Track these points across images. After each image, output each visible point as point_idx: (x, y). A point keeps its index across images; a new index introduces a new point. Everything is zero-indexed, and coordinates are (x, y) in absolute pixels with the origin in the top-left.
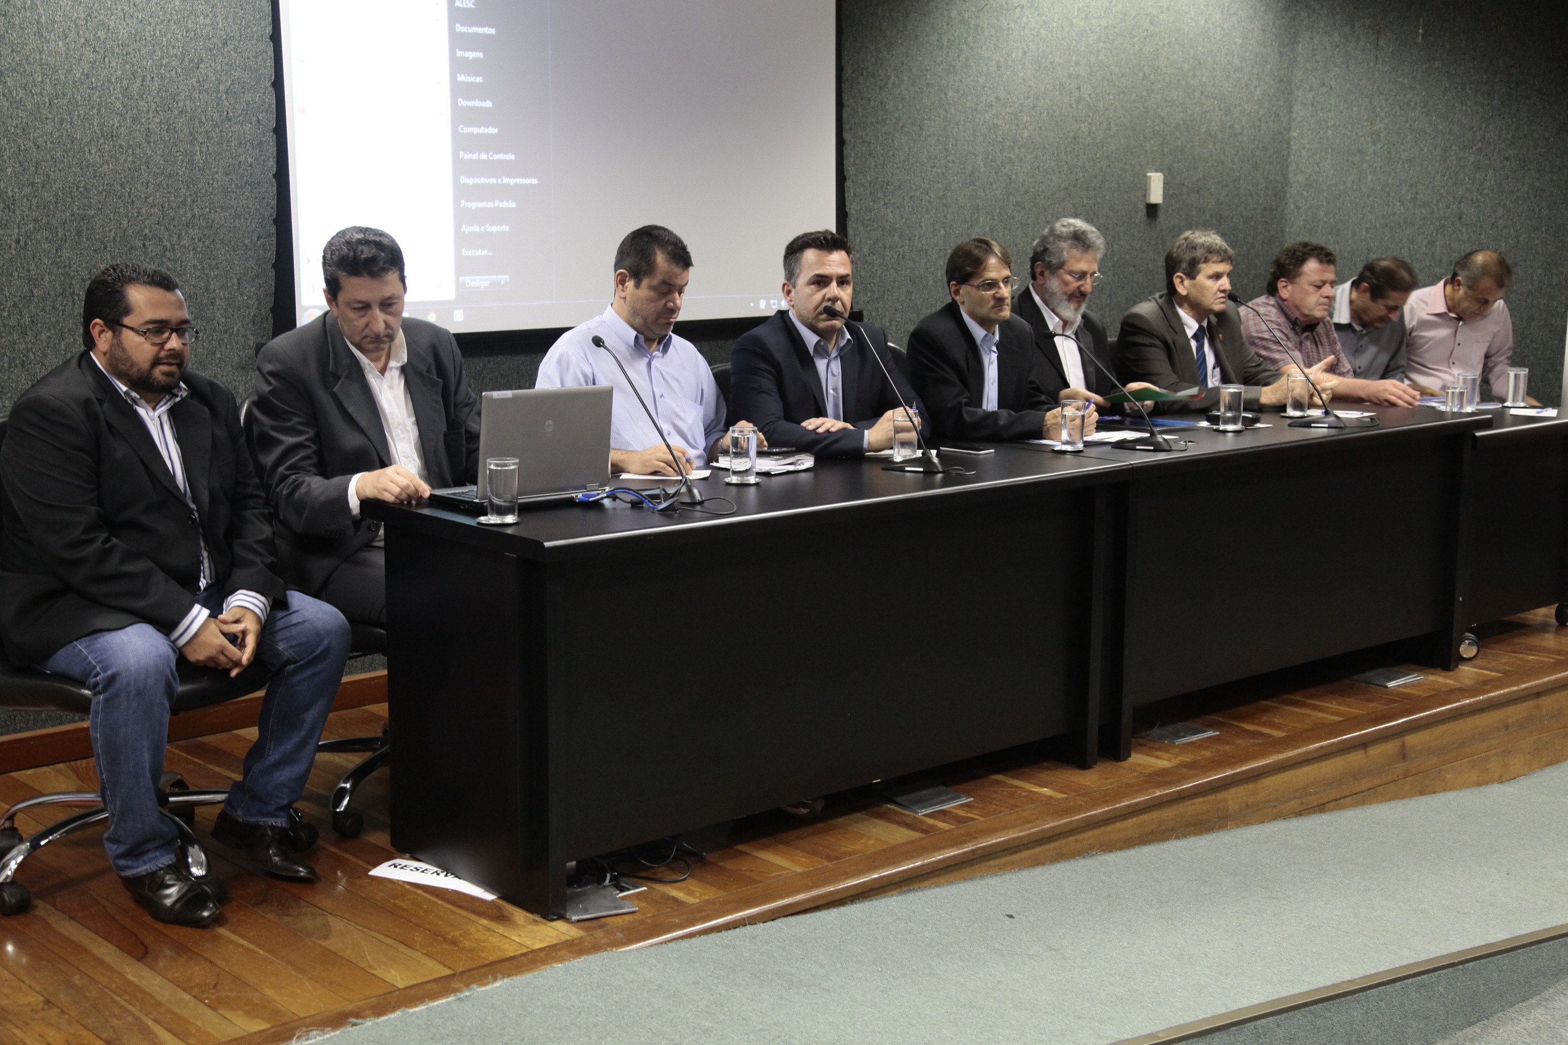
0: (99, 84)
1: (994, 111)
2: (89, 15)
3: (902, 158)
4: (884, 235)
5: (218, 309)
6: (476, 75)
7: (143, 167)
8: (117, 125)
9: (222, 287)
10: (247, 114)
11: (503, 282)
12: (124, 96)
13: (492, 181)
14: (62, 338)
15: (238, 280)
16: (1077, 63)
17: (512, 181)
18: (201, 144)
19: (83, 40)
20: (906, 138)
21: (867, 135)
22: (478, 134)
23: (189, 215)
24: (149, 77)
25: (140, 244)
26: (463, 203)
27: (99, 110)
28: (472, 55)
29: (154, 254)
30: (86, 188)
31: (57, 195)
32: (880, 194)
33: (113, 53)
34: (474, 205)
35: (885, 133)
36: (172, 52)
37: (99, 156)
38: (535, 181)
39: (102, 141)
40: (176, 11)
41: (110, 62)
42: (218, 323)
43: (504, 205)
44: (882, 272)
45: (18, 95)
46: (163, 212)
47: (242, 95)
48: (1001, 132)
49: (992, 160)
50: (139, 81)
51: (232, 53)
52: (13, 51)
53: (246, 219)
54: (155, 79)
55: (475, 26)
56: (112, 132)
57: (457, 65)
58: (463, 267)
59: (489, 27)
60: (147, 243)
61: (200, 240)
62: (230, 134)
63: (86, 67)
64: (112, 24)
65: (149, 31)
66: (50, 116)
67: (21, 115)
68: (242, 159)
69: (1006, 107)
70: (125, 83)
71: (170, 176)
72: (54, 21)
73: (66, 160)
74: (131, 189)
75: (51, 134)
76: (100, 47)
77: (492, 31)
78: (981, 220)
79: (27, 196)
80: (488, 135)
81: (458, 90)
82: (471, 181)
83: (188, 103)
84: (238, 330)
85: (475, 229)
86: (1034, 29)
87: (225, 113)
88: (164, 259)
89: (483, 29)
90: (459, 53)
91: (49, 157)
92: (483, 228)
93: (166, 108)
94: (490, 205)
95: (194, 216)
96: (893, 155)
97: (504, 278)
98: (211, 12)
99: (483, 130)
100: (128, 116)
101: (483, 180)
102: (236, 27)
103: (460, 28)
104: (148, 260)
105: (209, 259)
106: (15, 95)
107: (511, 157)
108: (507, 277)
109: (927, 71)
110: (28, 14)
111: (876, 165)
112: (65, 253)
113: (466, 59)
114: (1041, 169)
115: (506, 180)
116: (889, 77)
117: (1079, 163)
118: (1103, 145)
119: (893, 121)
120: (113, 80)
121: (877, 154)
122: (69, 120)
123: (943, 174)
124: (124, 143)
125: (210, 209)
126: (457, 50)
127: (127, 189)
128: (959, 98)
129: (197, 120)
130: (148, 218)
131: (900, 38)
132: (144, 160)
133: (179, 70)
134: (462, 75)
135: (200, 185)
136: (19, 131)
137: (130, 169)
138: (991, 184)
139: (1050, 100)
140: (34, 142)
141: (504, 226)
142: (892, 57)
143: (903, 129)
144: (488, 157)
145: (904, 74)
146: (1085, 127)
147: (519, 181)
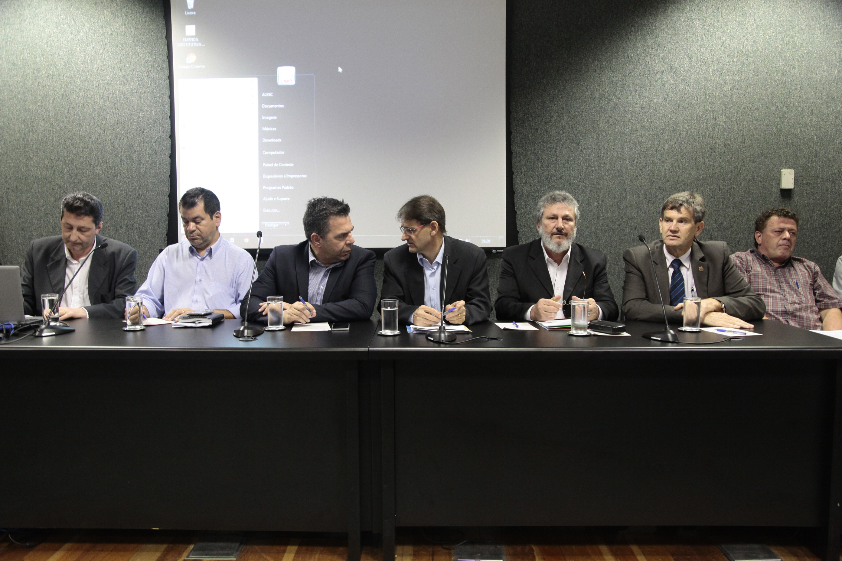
0: (102, 142)
1: (639, 134)
2: (99, 115)
3: (563, 161)
5: (149, 234)
6: (273, 127)
7: (119, 175)
8: (108, 158)
9: (151, 225)
10: (164, 151)
11: (286, 225)
12: (112, 146)
13: (281, 176)
15: (158, 222)
16: (712, 103)
17: (292, 177)
18: (144, 164)
19: (96, 125)
20: (566, 150)
21: (535, 149)
22: (273, 155)
23: (137, 194)
24: (122, 138)
25: (116, 206)
26: (264, 187)
27: (102, 152)
28: (270, 118)
29: (122, 210)
33: (108, 129)
34: (270, 188)
35: (550, 148)
36: (132, 127)
37: (101, 171)
38: (305, 176)
39: (102, 165)
40: (135, 110)
41: (107, 133)
42: (149, 240)
43: (287, 188)
46: (126, 193)
47: (162, 143)
48: (645, 146)
49: (637, 162)
50: (118, 139)
51: (158, 125)
52: (69, 131)
53: (162, 196)
54: (125, 138)
55: (273, 105)
56: (106, 161)
57: (262, 123)
58: (264, 217)
59: (280, 104)
60: (119, 206)
61: (142, 205)
62: (156, 160)
63: (97, 135)
64: (108, 118)
65: (123, 119)
66: (82, 156)
67: (71, 156)
68: (161, 170)
69: (649, 131)
70: (112, 141)
71: (130, 178)
72: (85, 118)
73: (87, 173)
74: (113, 184)
75: (82, 163)
76: (103, 128)
77: (283, 106)
78: (628, 197)
79: (72, 187)
80: (279, 155)
81: (262, 134)
82: (269, 177)
83: (138, 147)
84: (157, 243)
85: (271, 199)
86: (673, 84)
87: (154, 151)
89: (277, 105)
90: (264, 118)
91: (81, 172)
92: (275, 199)
93: (129, 150)
94: (279, 188)
95: (139, 195)
96: (556, 160)
97: (286, 223)
98: (150, 109)
99: (276, 153)
100: (113, 154)
101: (276, 176)
102: (160, 114)
103: (264, 106)
105: (146, 213)
106: (69, 148)
107: (292, 165)
108: (288, 222)
109: (583, 112)
110: (75, 117)
111: (542, 166)
113: (268, 120)
114: (681, 168)
115: (288, 176)
116: (552, 117)
117: (716, 164)
118: (738, 152)
119: (556, 141)
120: (108, 140)
121: (543, 160)
122: (89, 157)
123: (596, 170)
124: (111, 165)
125: (146, 192)
126: (263, 116)
127: (112, 184)
128: (609, 127)
129: (142, 155)
130: (120, 196)
131: (560, 95)
132: (119, 172)
133: (135, 134)
134: (265, 128)
135: (142, 182)
136: (70, 162)
137: (113, 176)
138: (637, 176)
139: (689, 126)
140: (76, 166)
141: (287, 198)
142: (554, 105)
143: (564, 145)
144: (278, 165)
145: (564, 114)
146: (720, 142)
147: (296, 176)
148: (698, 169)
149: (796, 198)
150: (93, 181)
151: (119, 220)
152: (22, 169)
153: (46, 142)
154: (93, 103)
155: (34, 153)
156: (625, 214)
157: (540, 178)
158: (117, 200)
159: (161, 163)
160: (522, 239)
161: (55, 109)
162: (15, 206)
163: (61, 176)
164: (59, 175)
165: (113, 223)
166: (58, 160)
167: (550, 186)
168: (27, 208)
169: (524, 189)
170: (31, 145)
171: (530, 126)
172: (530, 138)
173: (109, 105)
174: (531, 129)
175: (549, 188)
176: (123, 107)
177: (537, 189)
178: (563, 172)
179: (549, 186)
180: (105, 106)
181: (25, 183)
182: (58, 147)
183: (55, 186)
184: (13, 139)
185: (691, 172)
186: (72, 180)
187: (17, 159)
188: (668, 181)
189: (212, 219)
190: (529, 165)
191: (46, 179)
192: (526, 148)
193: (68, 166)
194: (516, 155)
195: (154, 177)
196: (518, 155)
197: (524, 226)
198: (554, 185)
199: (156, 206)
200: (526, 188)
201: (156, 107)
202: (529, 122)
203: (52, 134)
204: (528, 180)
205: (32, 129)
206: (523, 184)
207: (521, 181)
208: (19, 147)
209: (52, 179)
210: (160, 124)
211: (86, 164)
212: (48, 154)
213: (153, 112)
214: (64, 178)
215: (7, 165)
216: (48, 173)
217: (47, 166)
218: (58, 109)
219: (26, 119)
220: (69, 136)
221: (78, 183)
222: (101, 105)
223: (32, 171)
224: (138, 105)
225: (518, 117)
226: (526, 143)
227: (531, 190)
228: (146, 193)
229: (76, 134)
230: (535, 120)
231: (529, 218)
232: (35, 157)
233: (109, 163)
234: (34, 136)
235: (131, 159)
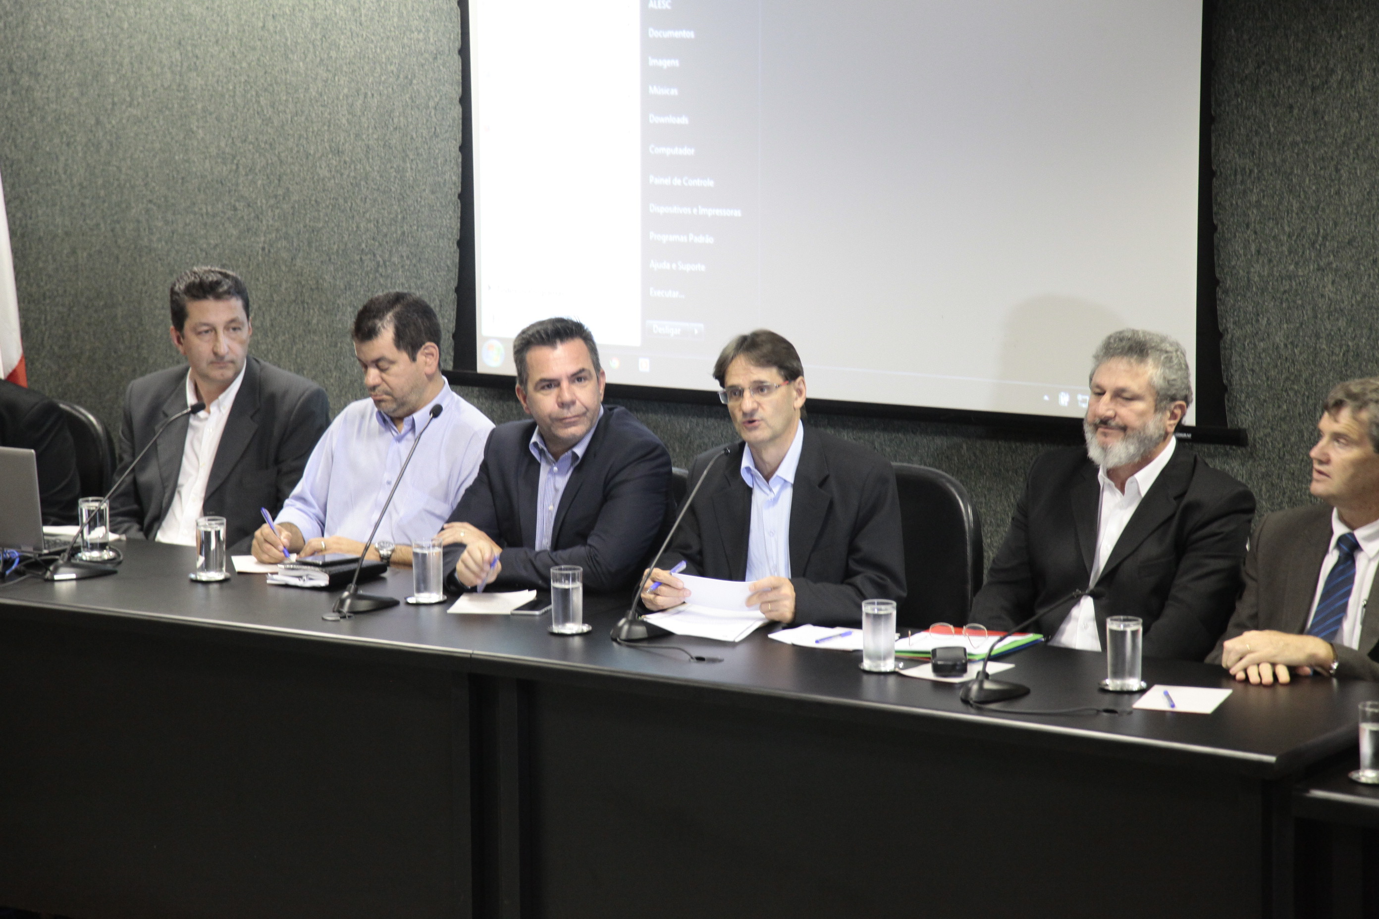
0: (330, 102)
2: (324, 36)
4: (1316, 317)
6: (670, 86)
7: (363, 183)
8: (342, 141)
11: (696, 332)
12: (349, 113)
13: (686, 210)
14: (294, 342)
15: (440, 301)
17: (710, 212)
18: (412, 160)
19: (318, 59)
21: (1284, 161)
22: (671, 155)
23: (399, 232)
24: (369, 94)
25: (357, 258)
26: (652, 235)
27: (329, 126)
28: (666, 63)
29: (369, 269)
30: (316, 201)
31: (293, 207)
32: (1310, 254)
33: (342, 71)
34: (664, 238)
35: (1323, 159)
36: (390, 68)
37: (328, 171)
38: (737, 213)
39: (330, 156)
40: (394, 27)
41: (339, 80)
43: (700, 239)
44: (1313, 375)
45: (268, 112)
46: (378, 227)
50: (361, 97)
51: (441, 67)
52: (266, 73)
54: (375, 95)
55: (671, 30)
56: (339, 148)
57: (649, 76)
58: (652, 309)
59: (687, 30)
60: (364, 258)
63: (320, 84)
64: (342, 43)
65: (372, 49)
66: (291, 132)
67: (269, 131)
70: (350, 101)
71: (384, 192)
72: (297, 43)
73: (302, 174)
74: (352, 204)
75: (291, 150)
76: (332, 67)
77: (690, 35)
79: (272, 207)
80: (683, 156)
81: (649, 104)
82: (662, 210)
83: (402, 119)
85: (666, 266)
87: (433, 130)
88: (377, 275)
89: (681, 32)
90: (652, 62)
91: (289, 171)
92: (674, 266)
93: (383, 124)
94: (683, 239)
95: (403, 233)
96: (1338, 193)
97: (697, 327)
99: (677, 151)
100: (351, 133)
101: (676, 210)
102: (445, 41)
103: (653, 33)
104: (363, 274)
105: (416, 278)
108: (701, 326)
110: (278, 38)
111: (1302, 209)
112: (299, 262)
113: (661, 68)
115: (702, 211)
116: (1332, 72)
119: (1339, 141)
120: (341, 97)
121: (1304, 191)
122: (305, 136)
124: (347, 159)
125: (418, 227)
126: (650, 58)
127: (349, 204)
129: (409, 137)
130: (365, 233)
131: (1356, 10)
132: (364, 175)
133: (395, 87)
134: (655, 87)
135: (410, 202)
136: (267, 146)
137: (352, 184)
140: (279, 157)
141: (699, 265)
142: (1339, 39)
143: (1360, 153)
144: (682, 183)
145: (1365, 66)
147: (718, 212)
150: (312, 195)
151: (362, 292)
152: (177, 158)
153: (222, 96)
154: (311, 6)
155: (198, 121)
157: (1295, 241)
158: (360, 244)
159: (446, 160)
160: (1247, 406)
161: (238, 16)
162: (163, 243)
163: (250, 177)
164: (247, 175)
165: (352, 298)
166: (245, 141)
167: (1322, 264)
168: (185, 249)
169: (1252, 270)
170: (193, 102)
171: (1273, 96)
172: (1272, 130)
173: (343, 13)
174: (1275, 106)
175: (1318, 270)
176: (372, 19)
177: (1287, 271)
178: (1356, 227)
179: (1318, 265)
180: (336, 14)
181: (182, 191)
182: (244, 107)
183: (238, 201)
184: (159, 85)
186: (272, 188)
187: (167, 132)
189: (413, 359)
190: (1267, 206)
191: (222, 184)
192: (1260, 159)
193: (265, 156)
194: (1235, 175)
195: (433, 192)
196: (1239, 178)
197: (1253, 371)
198: (1331, 263)
199: (436, 263)
200: (1257, 267)
201: (436, 21)
202: (1271, 85)
203: (233, 78)
204: (1264, 245)
205: (195, 63)
206: (1252, 256)
207: (1245, 248)
208: (170, 106)
209: (232, 185)
210: (444, 65)
211: (298, 152)
212: (226, 125)
213: (431, 33)
214: (255, 183)
215: (147, 146)
216: (225, 168)
217: (224, 153)
218: (244, 17)
219: (184, 39)
220: (266, 85)
221: (284, 198)
222: (328, 13)
223: (194, 162)
224: (401, 16)
225: (1243, 71)
226: (1261, 144)
227: (1271, 274)
228: (418, 230)
229: (279, 80)
230: (1287, 82)
231: (1264, 350)
232: (200, 131)
233: (343, 152)
234: (199, 79)
235: (387, 145)
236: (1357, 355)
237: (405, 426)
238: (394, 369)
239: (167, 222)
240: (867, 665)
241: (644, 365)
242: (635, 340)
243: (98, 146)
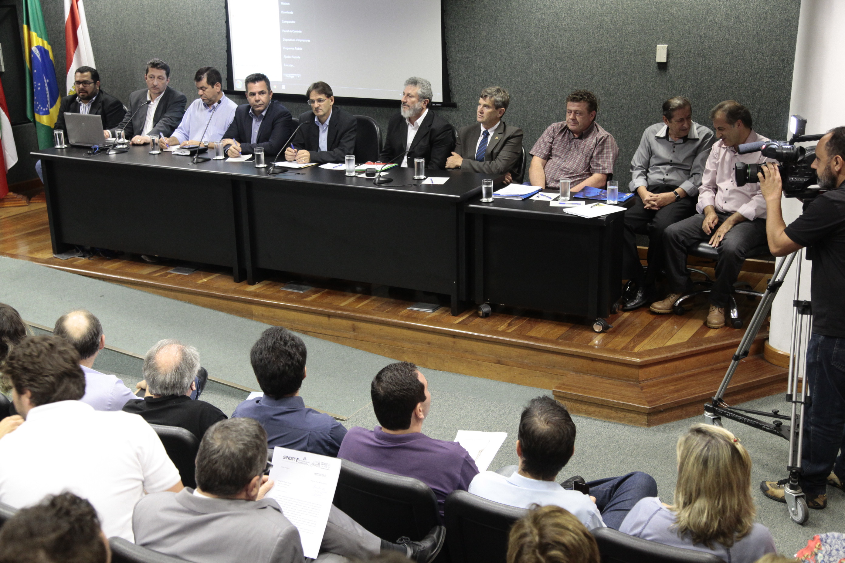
0: (186, 8)
3: (485, 34)
4: (475, 69)
6: (287, 2)
7: (197, 33)
8: (190, 20)
11: (298, 77)
12: (192, 12)
13: (294, 40)
14: (180, 82)
17: (301, 41)
18: (212, 26)
20: (487, 25)
21: (465, 23)
22: (288, 23)
23: (209, 48)
26: (284, 48)
27: (186, 16)
29: (200, 59)
30: (184, 39)
31: (177, 41)
32: (473, 51)
34: (288, 49)
35: (475, 23)
37: (187, 30)
38: (309, 41)
39: (187, 25)
43: (298, 49)
45: (168, 12)
46: (202, 47)
48: (547, 22)
49: (541, 36)
50: (195, 7)
54: (199, 6)
56: (189, 23)
58: (285, 70)
60: (199, 56)
66: (175, 18)
67: (168, 17)
69: (550, 10)
70: (192, 8)
71: (204, 36)
73: (179, 31)
74: (194, 40)
75: (175, 23)
78: (534, 65)
79: (170, 41)
80: (292, 24)
81: (281, 8)
82: (287, 40)
83: (208, 13)
85: (288, 57)
87: (217, 16)
88: (203, 61)
91: (175, 30)
92: (291, 57)
93: (202, 15)
94: (293, 49)
96: (480, 33)
97: (299, 75)
99: (290, 22)
100: (193, 18)
101: (291, 40)
104: (199, 61)
105: (214, 62)
107: (300, 32)
111: (470, 38)
112: (180, 58)
114: (575, 41)
115: (299, 40)
117: (603, 39)
118: (622, 30)
119: (480, 17)
120: (189, 7)
121: (471, 32)
122: (179, 19)
123: (509, 42)
124: (192, 26)
125: (215, 46)
128: (519, 6)
129: (210, 19)
130: (199, 48)
132: (197, 31)
133: (205, 4)
134: (282, 3)
135: (212, 39)
136: (168, 22)
137: (194, 33)
138: (541, 48)
139: (582, 5)
140: (172, 25)
141: (298, 57)
143: (486, 21)
144: (292, 32)
146: (608, 19)
147: (304, 41)
148: (589, 43)
149: (671, 70)
150: (182, 37)
152: (141, 26)
153: (154, 7)
155: (147, 15)
156: (531, 79)
157: (469, 47)
158: (197, 52)
159: (222, 26)
160: (457, 96)
162: (139, 52)
163: (164, 32)
164: (162, 31)
166: (161, 21)
169: (457, 56)
170: (145, 9)
171: (461, 4)
172: (461, 14)
174: (462, 7)
177: (467, 56)
178: (485, 43)
179: (475, 54)
181: (143, 36)
182: (160, 10)
183: (160, 39)
184: (135, 4)
185: (584, 45)
186: (170, 35)
187: (138, 18)
188: (565, 52)
189: (213, 87)
190: (460, 37)
191: (155, 34)
192: (458, 23)
193: (167, 25)
195: (218, 36)
197: (458, 85)
198: (479, 53)
199: (220, 57)
204: (460, 49)
206: (457, 52)
207: (455, 49)
208: (138, 10)
209: (158, 34)
211: (177, 24)
212: (155, 16)
214: (165, 34)
215: (132, 23)
216: (156, 29)
217: (155, 24)
220: (166, 3)
221: (174, 38)
223: (146, 27)
226: (458, 18)
227: (462, 57)
231: (461, 79)
232: (148, 18)
233: (191, 24)
235: (204, 22)
236: (486, 80)
237: (211, 108)
238: (207, 90)
239: (140, 46)
240: (347, 174)
241: (284, 87)
242: (280, 79)
243: (117, 23)
